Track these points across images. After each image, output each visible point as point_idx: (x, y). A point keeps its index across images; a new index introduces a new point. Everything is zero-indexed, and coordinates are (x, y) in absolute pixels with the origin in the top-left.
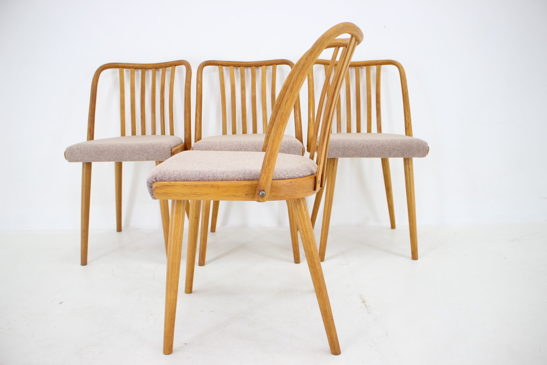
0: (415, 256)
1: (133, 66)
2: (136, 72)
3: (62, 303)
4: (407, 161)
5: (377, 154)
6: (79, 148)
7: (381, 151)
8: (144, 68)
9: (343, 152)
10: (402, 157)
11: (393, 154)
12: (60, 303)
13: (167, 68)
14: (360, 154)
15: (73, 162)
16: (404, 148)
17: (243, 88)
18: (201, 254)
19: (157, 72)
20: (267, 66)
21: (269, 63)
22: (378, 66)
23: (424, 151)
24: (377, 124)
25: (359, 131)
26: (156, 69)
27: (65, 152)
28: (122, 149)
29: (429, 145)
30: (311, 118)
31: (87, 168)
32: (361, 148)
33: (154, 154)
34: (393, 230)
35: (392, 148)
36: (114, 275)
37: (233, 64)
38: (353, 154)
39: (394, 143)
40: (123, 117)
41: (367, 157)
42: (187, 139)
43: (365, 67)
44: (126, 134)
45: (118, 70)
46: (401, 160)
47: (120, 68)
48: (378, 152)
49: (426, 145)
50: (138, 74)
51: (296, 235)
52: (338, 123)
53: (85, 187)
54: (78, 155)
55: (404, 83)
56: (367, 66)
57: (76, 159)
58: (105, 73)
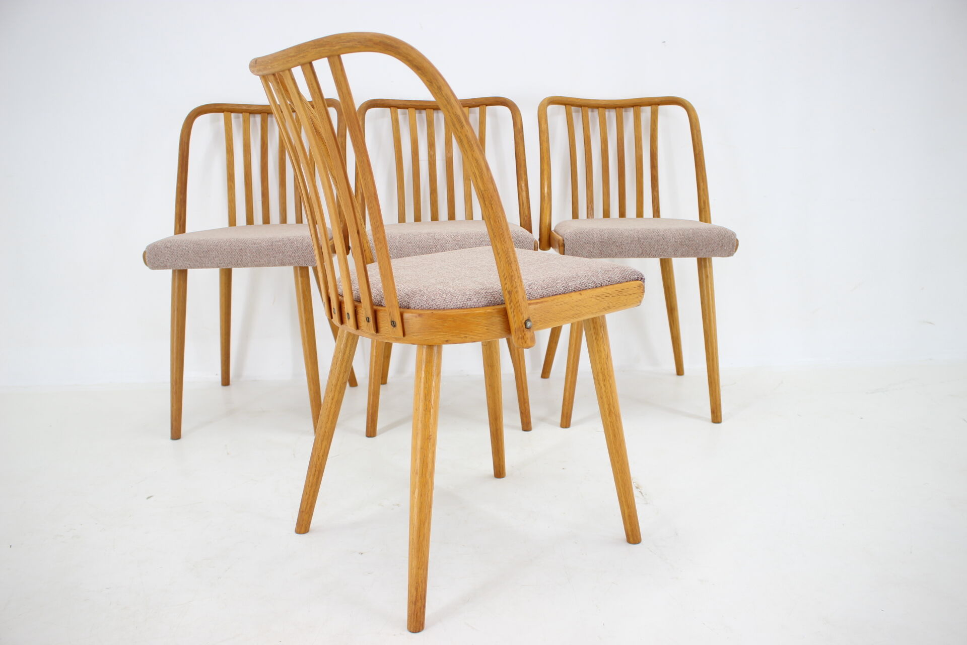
0: (716, 417)
1: (247, 109)
3: (150, 497)
4: (703, 263)
5: (654, 252)
6: (168, 246)
7: (661, 246)
8: (265, 112)
10: (695, 257)
11: (680, 251)
12: (149, 498)
14: (627, 253)
15: (157, 269)
16: (697, 241)
17: (431, 145)
18: (370, 417)
20: (471, 109)
21: (474, 103)
22: (654, 107)
23: (731, 246)
24: (653, 203)
25: (622, 214)
27: (145, 252)
29: (738, 237)
30: (546, 195)
31: (179, 279)
32: (630, 242)
33: (293, 254)
34: (680, 377)
35: (678, 242)
36: (228, 454)
37: (414, 105)
38: (616, 252)
39: (681, 234)
40: (231, 194)
41: (638, 256)
43: (632, 109)
44: (238, 224)
45: (222, 115)
46: (693, 262)
47: (225, 112)
49: (733, 237)
50: (255, 122)
51: (524, 385)
52: (589, 202)
53: (177, 310)
54: (166, 258)
55: (697, 136)
56: (635, 108)
57: (162, 265)
58: (202, 121)
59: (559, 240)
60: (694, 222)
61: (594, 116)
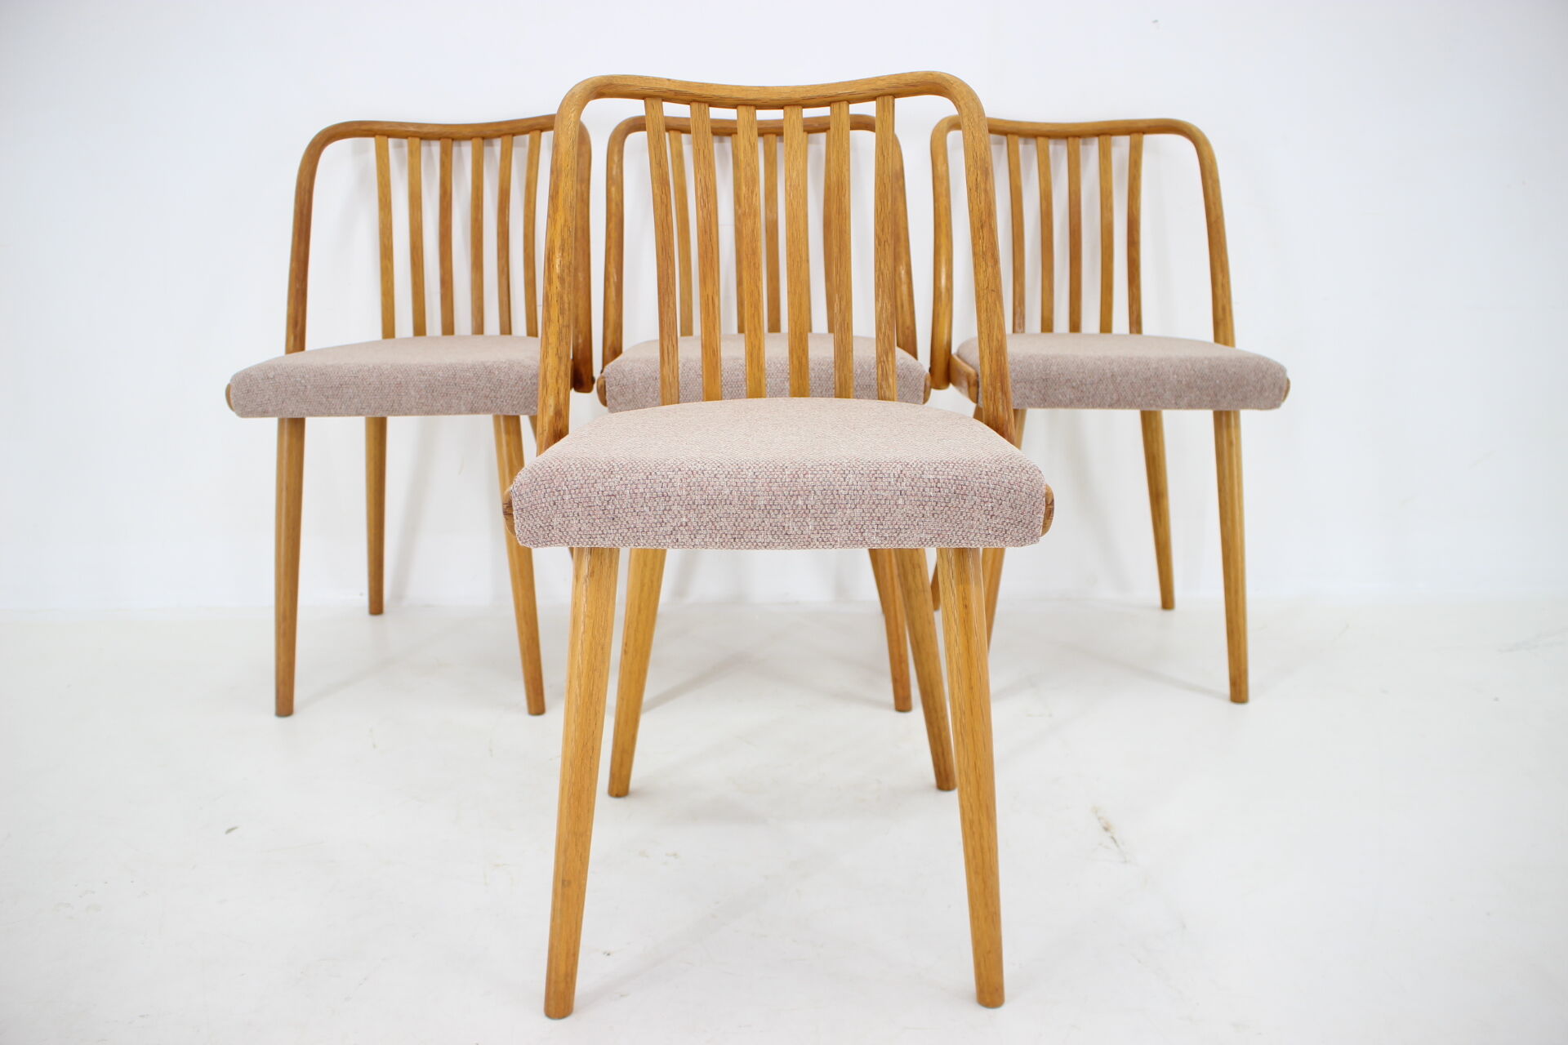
0: (1238, 692)
1: (415, 132)
2: (424, 149)
3: (233, 829)
4: (1224, 419)
5: (1139, 399)
6: (271, 376)
7: (1152, 389)
8: (448, 136)
9: (1043, 391)
10: (1211, 408)
11: (1186, 399)
12: (229, 831)
13: (515, 138)
14: (1091, 400)
15: (251, 417)
16: (1218, 382)
19: (487, 149)
20: (811, 135)
21: (816, 125)
22: (1135, 136)
23: (1277, 391)
24: (1130, 309)
25: (1075, 326)
26: (485, 141)
27: (229, 387)
28: (398, 380)
29: (1290, 375)
30: (943, 290)
31: (291, 434)
32: (1096, 381)
33: (493, 394)
34: (1167, 613)
35: (1184, 382)
36: (374, 746)
38: (1070, 399)
39: (1190, 367)
40: (387, 281)
41: (1111, 406)
42: (580, 347)
43: (1096, 140)
44: (398, 335)
45: (371, 141)
46: (1204, 419)
47: (377, 137)
48: (1142, 394)
49: (1281, 375)
50: (430, 155)
52: (1017, 303)
53: (287, 488)
54: (267, 397)
55: (1214, 190)
56: (1102, 137)
57: (260, 409)
58: (334, 151)
59: (968, 376)
60: (1204, 343)
61: (1028, 152)
